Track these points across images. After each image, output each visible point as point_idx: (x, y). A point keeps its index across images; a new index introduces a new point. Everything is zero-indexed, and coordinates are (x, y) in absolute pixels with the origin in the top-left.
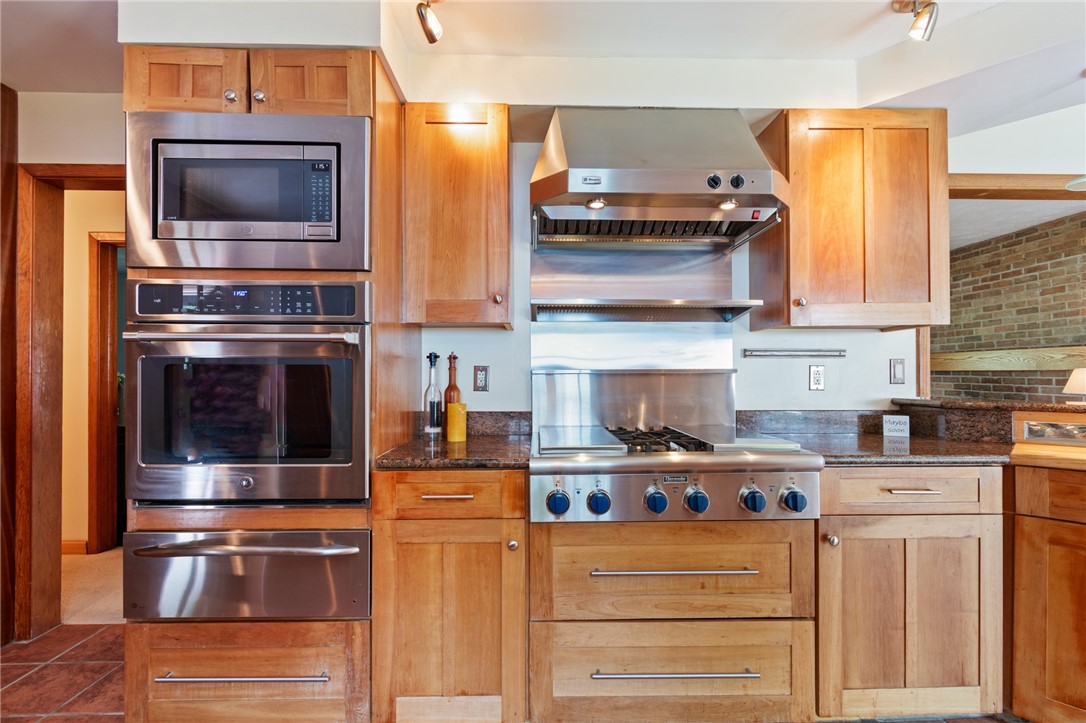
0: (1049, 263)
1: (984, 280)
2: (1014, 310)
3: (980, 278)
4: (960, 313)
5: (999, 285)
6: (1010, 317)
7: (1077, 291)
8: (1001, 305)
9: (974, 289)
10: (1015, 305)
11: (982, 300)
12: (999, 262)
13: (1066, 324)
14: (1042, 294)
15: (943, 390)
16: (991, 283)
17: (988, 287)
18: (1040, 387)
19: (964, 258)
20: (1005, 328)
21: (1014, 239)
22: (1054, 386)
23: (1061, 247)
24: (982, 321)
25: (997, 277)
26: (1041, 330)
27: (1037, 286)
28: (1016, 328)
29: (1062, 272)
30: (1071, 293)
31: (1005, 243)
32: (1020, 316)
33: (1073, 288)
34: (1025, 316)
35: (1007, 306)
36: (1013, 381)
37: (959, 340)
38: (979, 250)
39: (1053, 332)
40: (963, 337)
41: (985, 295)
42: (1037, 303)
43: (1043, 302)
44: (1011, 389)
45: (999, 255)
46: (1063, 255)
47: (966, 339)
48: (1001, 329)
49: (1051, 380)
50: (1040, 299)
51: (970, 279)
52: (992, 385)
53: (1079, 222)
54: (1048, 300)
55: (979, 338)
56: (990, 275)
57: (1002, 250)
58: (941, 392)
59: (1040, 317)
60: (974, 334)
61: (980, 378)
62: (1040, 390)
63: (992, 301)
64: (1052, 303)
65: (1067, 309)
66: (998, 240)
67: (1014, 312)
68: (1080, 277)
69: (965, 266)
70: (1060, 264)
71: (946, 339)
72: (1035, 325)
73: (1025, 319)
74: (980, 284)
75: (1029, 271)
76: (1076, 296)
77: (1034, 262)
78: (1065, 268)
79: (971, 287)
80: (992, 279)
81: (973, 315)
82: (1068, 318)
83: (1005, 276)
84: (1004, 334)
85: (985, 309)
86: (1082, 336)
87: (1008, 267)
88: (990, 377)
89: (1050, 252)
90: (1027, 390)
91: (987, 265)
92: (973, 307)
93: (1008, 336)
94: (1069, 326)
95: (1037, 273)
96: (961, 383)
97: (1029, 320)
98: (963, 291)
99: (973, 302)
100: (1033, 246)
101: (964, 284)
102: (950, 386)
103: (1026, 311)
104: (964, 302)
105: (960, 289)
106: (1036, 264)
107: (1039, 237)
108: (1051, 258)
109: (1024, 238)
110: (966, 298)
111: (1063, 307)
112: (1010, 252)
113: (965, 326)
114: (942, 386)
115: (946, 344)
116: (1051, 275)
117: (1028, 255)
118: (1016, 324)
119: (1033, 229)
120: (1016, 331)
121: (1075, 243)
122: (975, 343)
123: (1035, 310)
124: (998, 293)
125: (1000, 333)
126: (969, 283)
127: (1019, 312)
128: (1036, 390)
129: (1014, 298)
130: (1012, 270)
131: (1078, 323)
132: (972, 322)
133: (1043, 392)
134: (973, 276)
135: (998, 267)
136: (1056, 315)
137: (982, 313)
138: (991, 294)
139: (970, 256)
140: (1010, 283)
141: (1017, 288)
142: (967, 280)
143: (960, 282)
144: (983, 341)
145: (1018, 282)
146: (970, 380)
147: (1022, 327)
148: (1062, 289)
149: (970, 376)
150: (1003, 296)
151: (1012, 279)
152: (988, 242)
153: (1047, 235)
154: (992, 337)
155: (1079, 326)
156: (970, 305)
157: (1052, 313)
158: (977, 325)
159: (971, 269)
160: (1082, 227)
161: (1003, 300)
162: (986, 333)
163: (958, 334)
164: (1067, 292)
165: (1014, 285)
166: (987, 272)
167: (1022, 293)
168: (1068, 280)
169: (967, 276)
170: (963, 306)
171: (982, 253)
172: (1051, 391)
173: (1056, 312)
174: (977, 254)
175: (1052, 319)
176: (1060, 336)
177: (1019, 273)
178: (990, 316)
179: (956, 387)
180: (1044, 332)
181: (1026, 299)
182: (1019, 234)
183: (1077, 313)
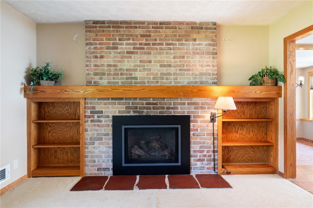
0: (177, 42)
1: (140, 44)
2: (158, 65)
3: (139, 42)
4: (124, 61)
5: (150, 49)
6: (156, 68)
7: (190, 59)
8: (151, 61)
9: (134, 48)
10: (159, 62)
11: (139, 56)
12: (150, 36)
13: (184, 75)
14: (174, 58)
15: (117, 110)
16: (145, 47)
17: (143, 49)
18: (179, 106)
19: (127, 27)
20: (153, 74)
21: (158, 25)
22: (186, 106)
23: (183, 36)
24: (138, 68)
25: (149, 44)
26: (172, 77)
27: (171, 54)
28: (159, 74)
29: (183, 49)
30: (188, 60)
31: (154, 26)
32: (162, 68)
33: (188, 57)
34: (165, 69)
35: (154, 61)
36: (165, 104)
37: (121, 79)
38: (138, 25)
39: (178, 78)
40: (125, 77)
41: (141, 53)
42: (171, 62)
43: (174, 62)
44: (163, 108)
45: (150, 32)
46: (184, 40)
47: (127, 78)
48: (150, 74)
49: (185, 103)
50: (173, 60)
51: (131, 41)
52: (152, 106)
53: (190, 26)
54: (177, 62)
55: (136, 78)
56: (144, 42)
57: (151, 29)
58: (115, 112)
59: (172, 70)
60: (133, 76)
61: (145, 102)
62: (179, 108)
63: (145, 57)
64: (179, 63)
65: (185, 68)
66: (149, 23)
67: (159, 66)
68: (191, 52)
69: (127, 33)
70: (182, 44)
71: (112, 77)
72: (170, 74)
73: (164, 70)
74: (138, 46)
75: (168, 44)
76: (189, 62)
77: (170, 40)
78: (185, 47)
79: (132, 47)
80: (146, 44)
81: (133, 64)
82: (186, 72)
83: (154, 44)
84: (152, 77)
85: (141, 61)
86: (191, 82)
87: (156, 40)
88: (151, 101)
89: (178, 38)
90: (173, 108)
91: (142, 36)
92: (132, 59)
93: (154, 78)
94: (186, 76)
95: (171, 47)
96: (131, 105)
97: (167, 70)
98: (126, 48)
99: (133, 56)
100: (169, 32)
101: (127, 44)
102: (123, 107)
103: (165, 66)
104: (128, 55)
105: (124, 46)
106: (171, 42)
107: (172, 28)
108: (178, 40)
109: (164, 26)
110: (128, 53)
111: (183, 67)
112: (156, 32)
113: (127, 70)
114: (117, 108)
115: (112, 81)
116: (179, 49)
117: (166, 36)
118: (159, 72)
119: (169, 23)
120: (159, 76)
121: (189, 36)
122: (133, 81)
123: (170, 66)
124: (149, 53)
125: (150, 76)
126: (130, 44)
127: (161, 66)
128: (177, 108)
129: (159, 58)
130: (158, 42)
131: (190, 75)
132: (132, 68)
133: (181, 109)
134: (133, 40)
135: (149, 38)
136: (180, 70)
137: (138, 63)
138: (145, 53)
139: (131, 27)
140: (157, 49)
141: (160, 52)
142: (129, 42)
143: (124, 42)
144: (139, 80)
145: (161, 49)
146: (138, 104)
147: (162, 74)
148: (183, 57)
149: (138, 101)
150: (152, 56)
151: (158, 47)
152: (143, 23)
153: (176, 28)
154: (144, 78)
155: (191, 76)
156: (131, 57)
157: (178, 68)
158: (136, 70)
159: (131, 35)
160: (192, 29)
161: (152, 58)
162: (141, 76)
163: (122, 74)
164: (185, 59)
165: (159, 51)
166: (143, 40)
167: (163, 56)
168: (186, 53)
169: (129, 39)
170: (126, 57)
171: (139, 27)
172: (185, 108)
173: (180, 68)
174: (136, 27)
175: (178, 72)
176: (181, 81)
177: (162, 44)
178: (144, 66)
179: (127, 108)
180: (174, 78)
181: (165, 59)
182: (161, 23)
183: (189, 70)
